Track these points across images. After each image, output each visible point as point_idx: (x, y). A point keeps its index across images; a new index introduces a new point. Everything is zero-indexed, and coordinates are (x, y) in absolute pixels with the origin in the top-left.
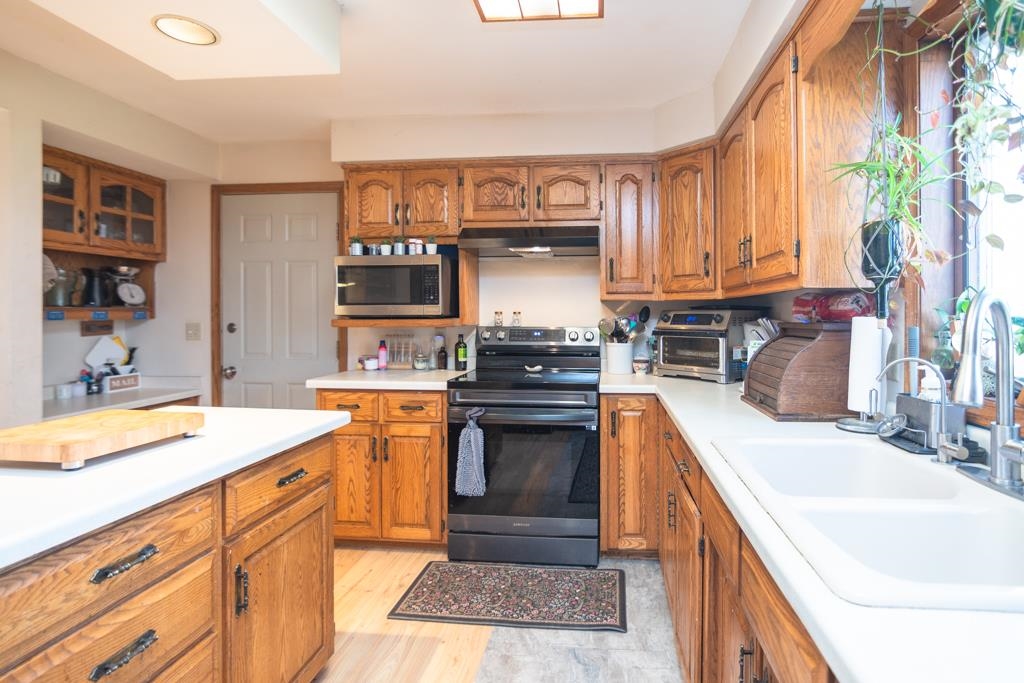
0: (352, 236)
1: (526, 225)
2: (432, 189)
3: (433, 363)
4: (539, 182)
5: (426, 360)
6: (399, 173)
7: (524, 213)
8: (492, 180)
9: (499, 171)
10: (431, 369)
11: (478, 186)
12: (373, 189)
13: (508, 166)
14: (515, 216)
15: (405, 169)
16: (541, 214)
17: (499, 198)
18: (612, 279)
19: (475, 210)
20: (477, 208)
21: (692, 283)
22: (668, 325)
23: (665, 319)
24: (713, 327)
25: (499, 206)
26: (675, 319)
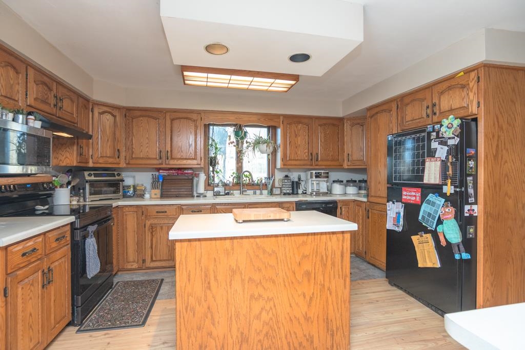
21: (111, 160)
22: (93, 178)
23: (90, 175)
24: (117, 178)
25: (45, 102)
26: (96, 175)
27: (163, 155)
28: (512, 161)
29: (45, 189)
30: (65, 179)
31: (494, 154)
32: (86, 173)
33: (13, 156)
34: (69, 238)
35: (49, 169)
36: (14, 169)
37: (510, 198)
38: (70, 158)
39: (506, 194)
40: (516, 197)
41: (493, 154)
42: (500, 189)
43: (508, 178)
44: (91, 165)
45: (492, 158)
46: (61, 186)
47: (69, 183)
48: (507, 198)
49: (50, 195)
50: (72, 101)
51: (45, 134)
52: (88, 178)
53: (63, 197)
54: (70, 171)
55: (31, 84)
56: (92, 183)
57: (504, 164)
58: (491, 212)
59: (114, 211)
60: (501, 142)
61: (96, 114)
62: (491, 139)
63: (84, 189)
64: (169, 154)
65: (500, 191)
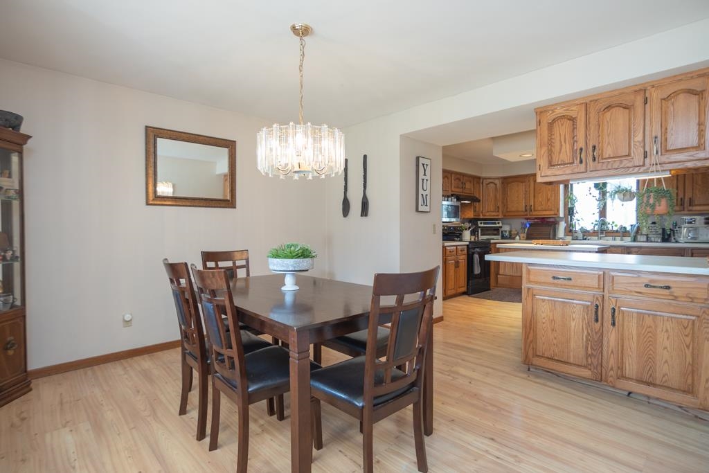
4: (464, 181)
8: (457, 179)
14: (460, 191)
19: (454, 188)
21: (494, 214)
22: (483, 225)
23: (481, 223)
24: (498, 225)
25: (458, 187)
26: (484, 223)
27: (528, 208)
29: (458, 231)
30: (467, 225)
32: (479, 222)
33: (445, 213)
34: (466, 251)
35: (459, 220)
36: (444, 220)
38: (470, 214)
44: (481, 217)
46: (466, 230)
47: (470, 228)
49: (461, 234)
50: (470, 182)
51: (458, 204)
52: (480, 225)
53: (467, 235)
54: (470, 221)
55: (453, 181)
56: (483, 229)
59: (492, 246)
61: (484, 184)
63: (478, 232)
64: (533, 207)
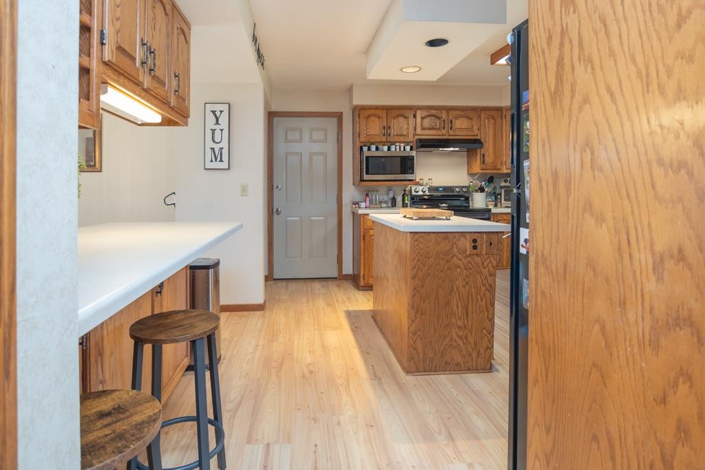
0: (362, 140)
1: (445, 137)
2: (401, 119)
3: (390, 205)
4: (450, 118)
5: (386, 202)
6: (385, 111)
7: (444, 132)
8: (429, 116)
9: (433, 112)
10: (388, 207)
11: (423, 118)
12: (372, 118)
13: (436, 109)
14: (440, 133)
15: (388, 109)
16: (451, 132)
17: (433, 124)
18: (483, 163)
19: (422, 130)
20: (423, 129)
28: (609, 90)
31: (552, 90)
37: (600, 219)
39: (589, 206)
40: (625, 220)
41: (549, 89)
42: (568, 189)
43: (592, 153)
45: (548, 102)
48: (590, 221)
57: (581, 109)
58: (546, 253)
60: (571, 42)
62: (543, 52)
65: (568, 196)
